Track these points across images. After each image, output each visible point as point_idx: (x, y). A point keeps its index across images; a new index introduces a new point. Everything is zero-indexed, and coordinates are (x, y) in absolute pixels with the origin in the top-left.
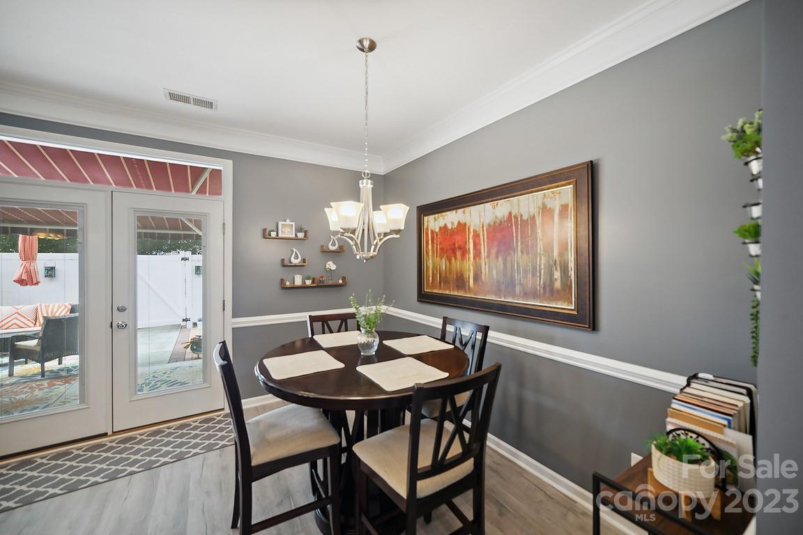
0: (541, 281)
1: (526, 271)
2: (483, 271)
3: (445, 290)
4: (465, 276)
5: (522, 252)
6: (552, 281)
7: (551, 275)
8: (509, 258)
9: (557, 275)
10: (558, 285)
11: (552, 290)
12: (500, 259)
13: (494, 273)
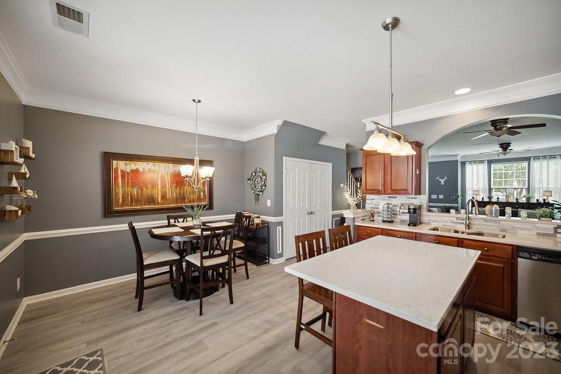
0: (196, 197)
1: (190, 193)
2: (168, 194)
3: (137, 206)
4: (155, 197)
5: (188, 186)
6: (200, 196)
7: (200, 194)
8: (182, 188)
9: (202, 194)
10: (202, 197)
11: (200, 199)
12: (178, 188)
13: (175, 194)
